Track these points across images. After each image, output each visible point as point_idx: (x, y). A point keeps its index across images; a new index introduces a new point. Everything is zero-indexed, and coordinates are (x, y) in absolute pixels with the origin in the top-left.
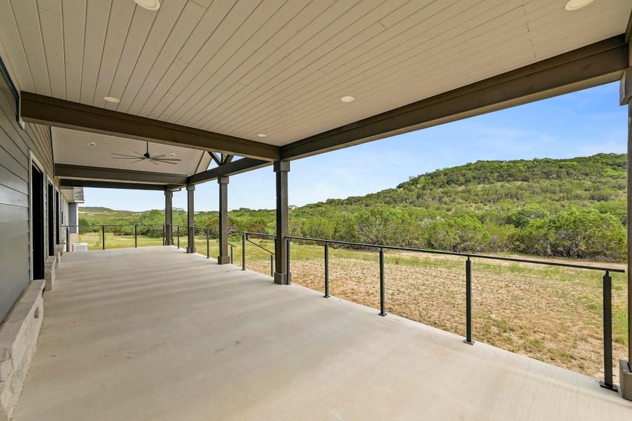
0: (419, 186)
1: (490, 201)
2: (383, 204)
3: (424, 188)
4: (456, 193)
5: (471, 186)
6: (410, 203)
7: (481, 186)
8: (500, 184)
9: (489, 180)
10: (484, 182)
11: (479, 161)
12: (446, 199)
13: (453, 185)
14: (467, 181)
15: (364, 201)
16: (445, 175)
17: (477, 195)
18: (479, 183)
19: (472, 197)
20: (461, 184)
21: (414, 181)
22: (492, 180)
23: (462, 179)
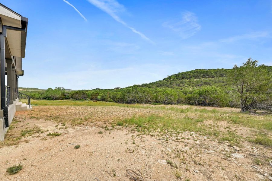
0: (171, 79)
1: (198, 86)
2: (156, 87)
3: (173, 80)
4: (186, 82)
5: (192, 80)
6: (167, 86)
7: (196, 79)
8: (203, 79)
9: (199, 77)
10: (197, 78)
11: (196, 69)
12: (181, 85)
13: (185, 79)
14: (191, 77)
15: (148, 86)
16: (182, 75)
17: (193, 83)
18: (195, 79)
19: (192, 84)
20: (188, 79)
21: (170, 77)
22: (200, 77)
23: (188, 77)
